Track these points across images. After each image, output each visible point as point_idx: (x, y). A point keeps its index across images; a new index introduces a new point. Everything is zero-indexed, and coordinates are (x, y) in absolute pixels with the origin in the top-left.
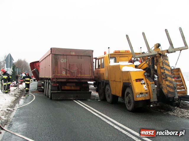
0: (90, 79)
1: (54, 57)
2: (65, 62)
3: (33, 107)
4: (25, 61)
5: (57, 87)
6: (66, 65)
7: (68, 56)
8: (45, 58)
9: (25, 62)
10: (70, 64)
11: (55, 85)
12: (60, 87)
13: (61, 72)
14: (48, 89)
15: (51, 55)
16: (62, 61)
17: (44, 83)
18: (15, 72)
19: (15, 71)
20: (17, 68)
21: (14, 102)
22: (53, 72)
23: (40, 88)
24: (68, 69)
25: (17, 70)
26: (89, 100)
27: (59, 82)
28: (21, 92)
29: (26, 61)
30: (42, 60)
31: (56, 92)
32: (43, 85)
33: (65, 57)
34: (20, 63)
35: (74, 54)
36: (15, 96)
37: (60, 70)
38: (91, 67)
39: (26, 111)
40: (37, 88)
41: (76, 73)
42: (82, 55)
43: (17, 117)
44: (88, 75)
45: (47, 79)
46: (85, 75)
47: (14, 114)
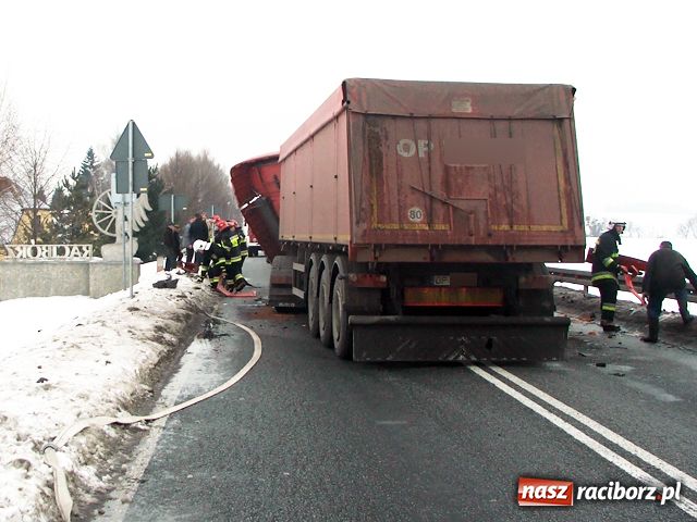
0: (565, 247)
1: (364, 130)
2: (422, 155)
3: (254, 406)
4: (206, 157)
5: (378, 296)
6: (425, 172)
7: (434, 123)
8: (312, 137)
9: (205, 164)
10: (447, 169)
11: (368, 283)
12: (394, 293)
13: (402, 209)
14: (331, 302)
15: (343, 119)
16: (407, 148)
17: (308, 269)
18: (163, 213)
19: (162, 207)
20: (171, 192)
21: (151, 378)
22: (359, 213)
23: (284, 292)
24: (438, 192)
25: (171, 206)
26: (556, 365)
27: (387, 264)
28: (187, 317)
29: (210, 158)
30: (295, 150)
31: (376, 319)
32: (301, 280)
33: (421, 125)
34: (183, 167)
35: (468, 108)
36: (159, 340)
37: (394, 201)
38: (568, 180)
39: (214, 431)
40: (270, 296)
41: (481, 216)
42: (516, 113)
43: (168, 476)
44: (553, 228)
45: (321, 248)
46: (535, 228)
47: (151, 452)
